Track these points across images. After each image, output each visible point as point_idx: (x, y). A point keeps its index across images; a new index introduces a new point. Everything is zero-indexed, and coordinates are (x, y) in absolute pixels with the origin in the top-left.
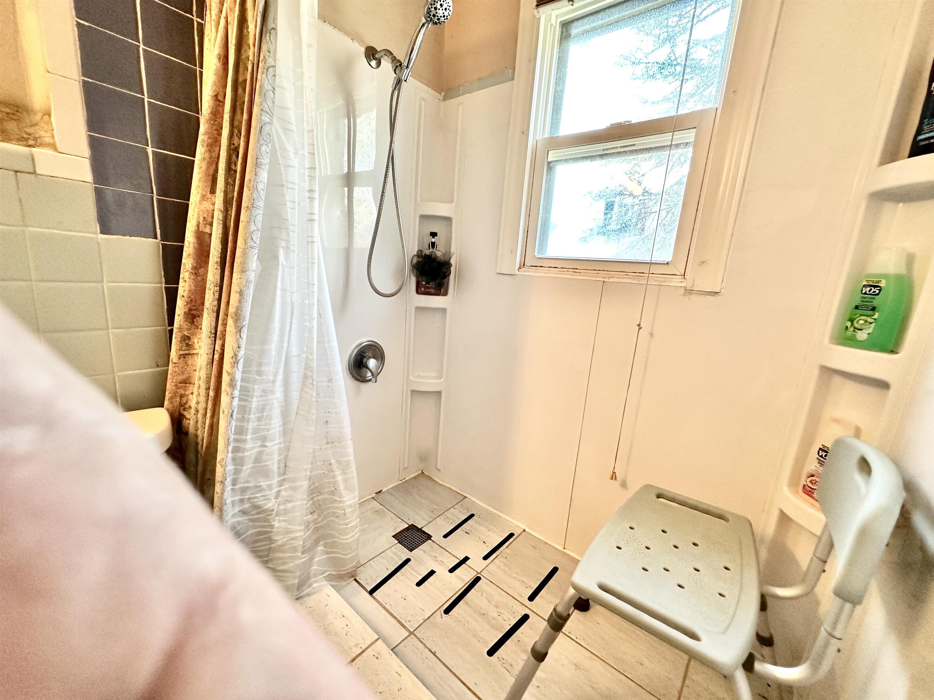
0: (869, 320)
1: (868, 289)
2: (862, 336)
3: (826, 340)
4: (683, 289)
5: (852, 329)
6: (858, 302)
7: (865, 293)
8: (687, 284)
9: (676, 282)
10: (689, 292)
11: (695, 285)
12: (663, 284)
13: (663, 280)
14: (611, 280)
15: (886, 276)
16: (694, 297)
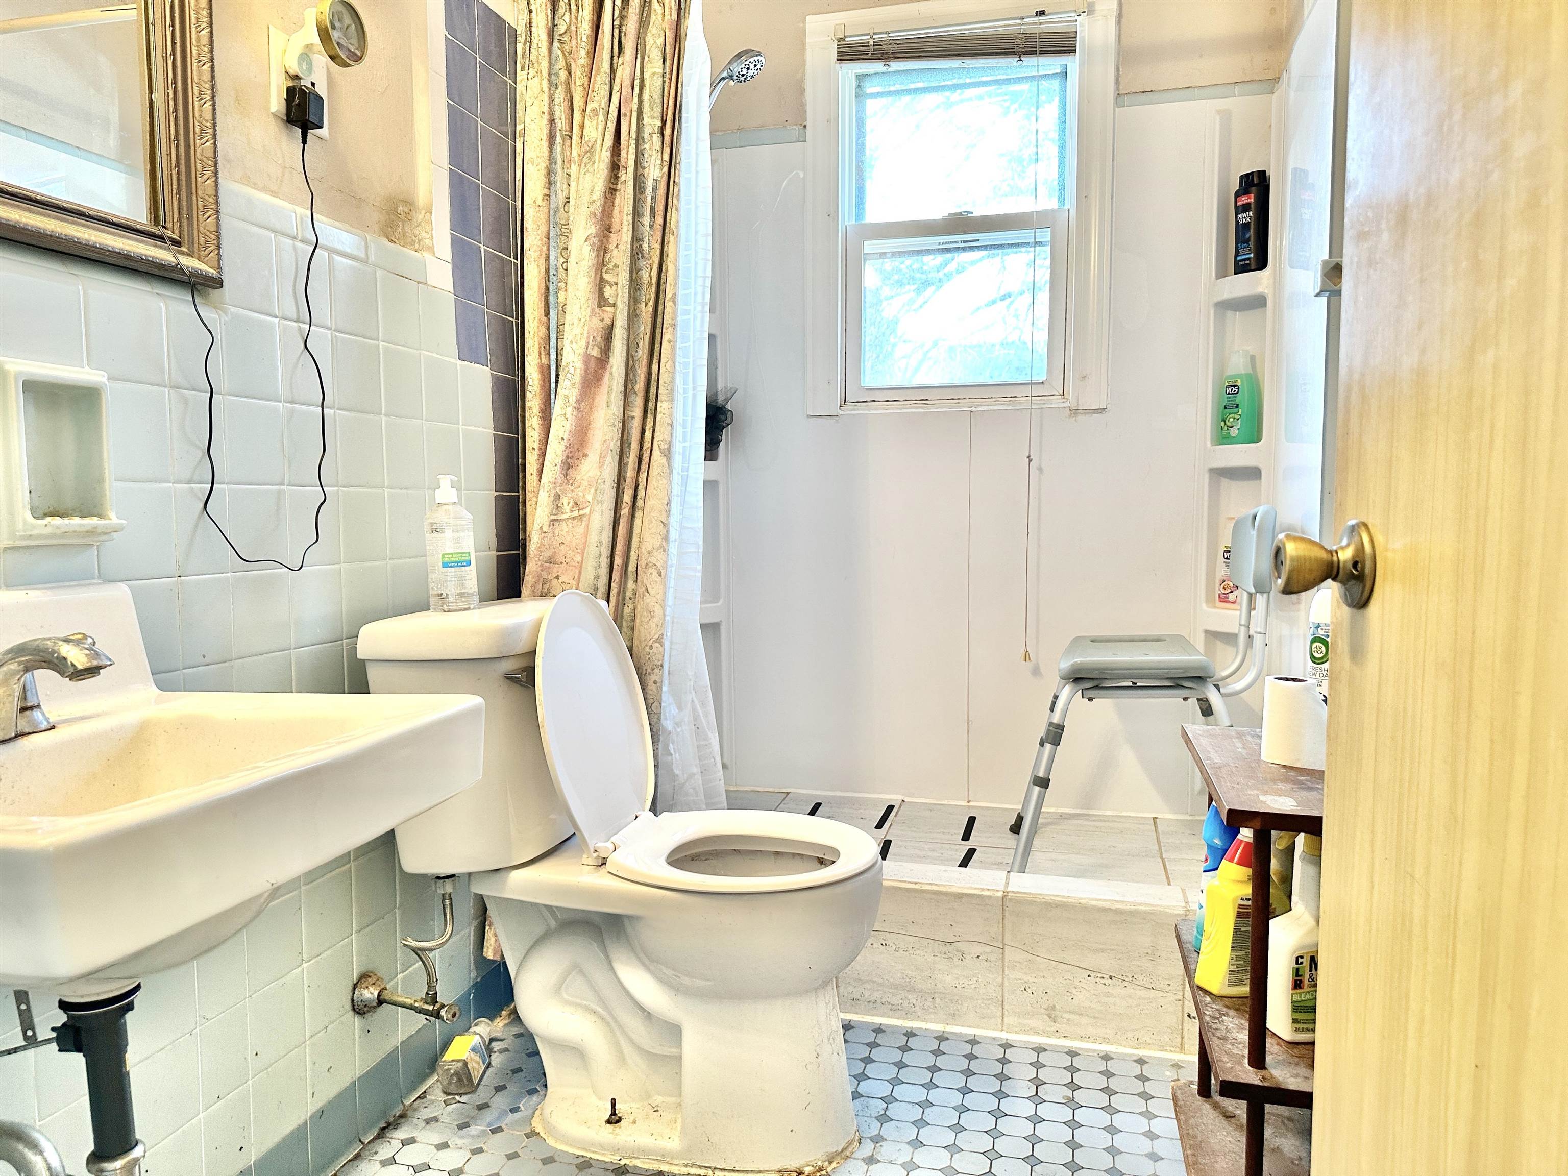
0: (1237, 417)
1: (1230, 389)
2: (1234, 432)
3: (1209, 443)
4: (1067, 410)
5: (1226, 428)
6: (1225, 402)
7: (1229, 394)
8: (1071, 402)
9: (1056, 402)
10: (1074, 412)
11: (1080, 403)
12: (1043, 406)
13: (1042, 402)
14: (979, 409)
15: (1239, 376)
16: (1080, 418)
